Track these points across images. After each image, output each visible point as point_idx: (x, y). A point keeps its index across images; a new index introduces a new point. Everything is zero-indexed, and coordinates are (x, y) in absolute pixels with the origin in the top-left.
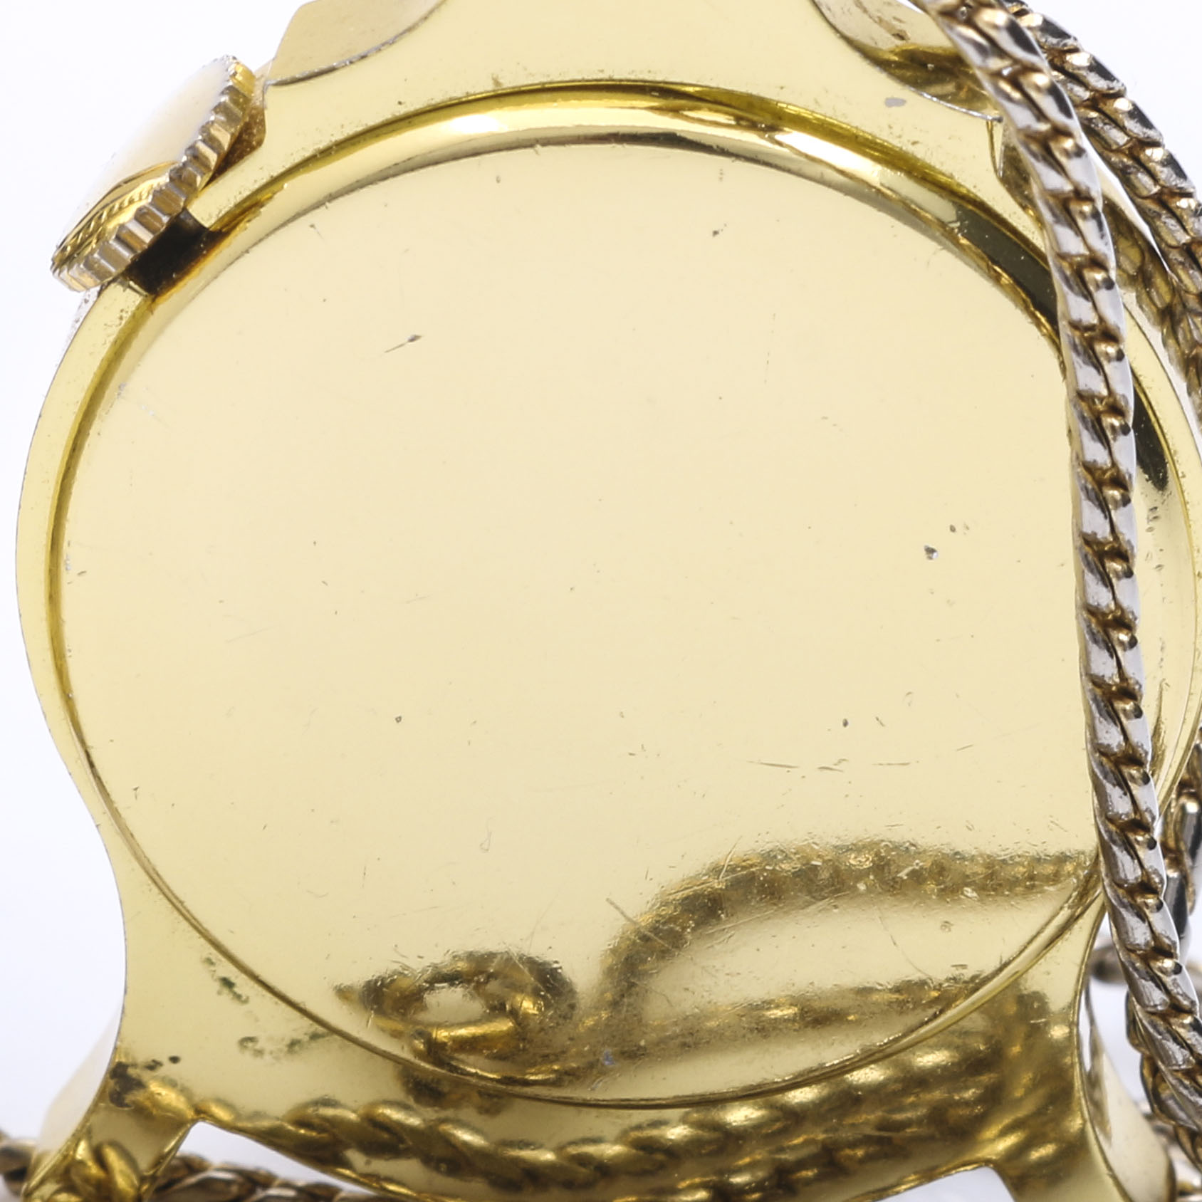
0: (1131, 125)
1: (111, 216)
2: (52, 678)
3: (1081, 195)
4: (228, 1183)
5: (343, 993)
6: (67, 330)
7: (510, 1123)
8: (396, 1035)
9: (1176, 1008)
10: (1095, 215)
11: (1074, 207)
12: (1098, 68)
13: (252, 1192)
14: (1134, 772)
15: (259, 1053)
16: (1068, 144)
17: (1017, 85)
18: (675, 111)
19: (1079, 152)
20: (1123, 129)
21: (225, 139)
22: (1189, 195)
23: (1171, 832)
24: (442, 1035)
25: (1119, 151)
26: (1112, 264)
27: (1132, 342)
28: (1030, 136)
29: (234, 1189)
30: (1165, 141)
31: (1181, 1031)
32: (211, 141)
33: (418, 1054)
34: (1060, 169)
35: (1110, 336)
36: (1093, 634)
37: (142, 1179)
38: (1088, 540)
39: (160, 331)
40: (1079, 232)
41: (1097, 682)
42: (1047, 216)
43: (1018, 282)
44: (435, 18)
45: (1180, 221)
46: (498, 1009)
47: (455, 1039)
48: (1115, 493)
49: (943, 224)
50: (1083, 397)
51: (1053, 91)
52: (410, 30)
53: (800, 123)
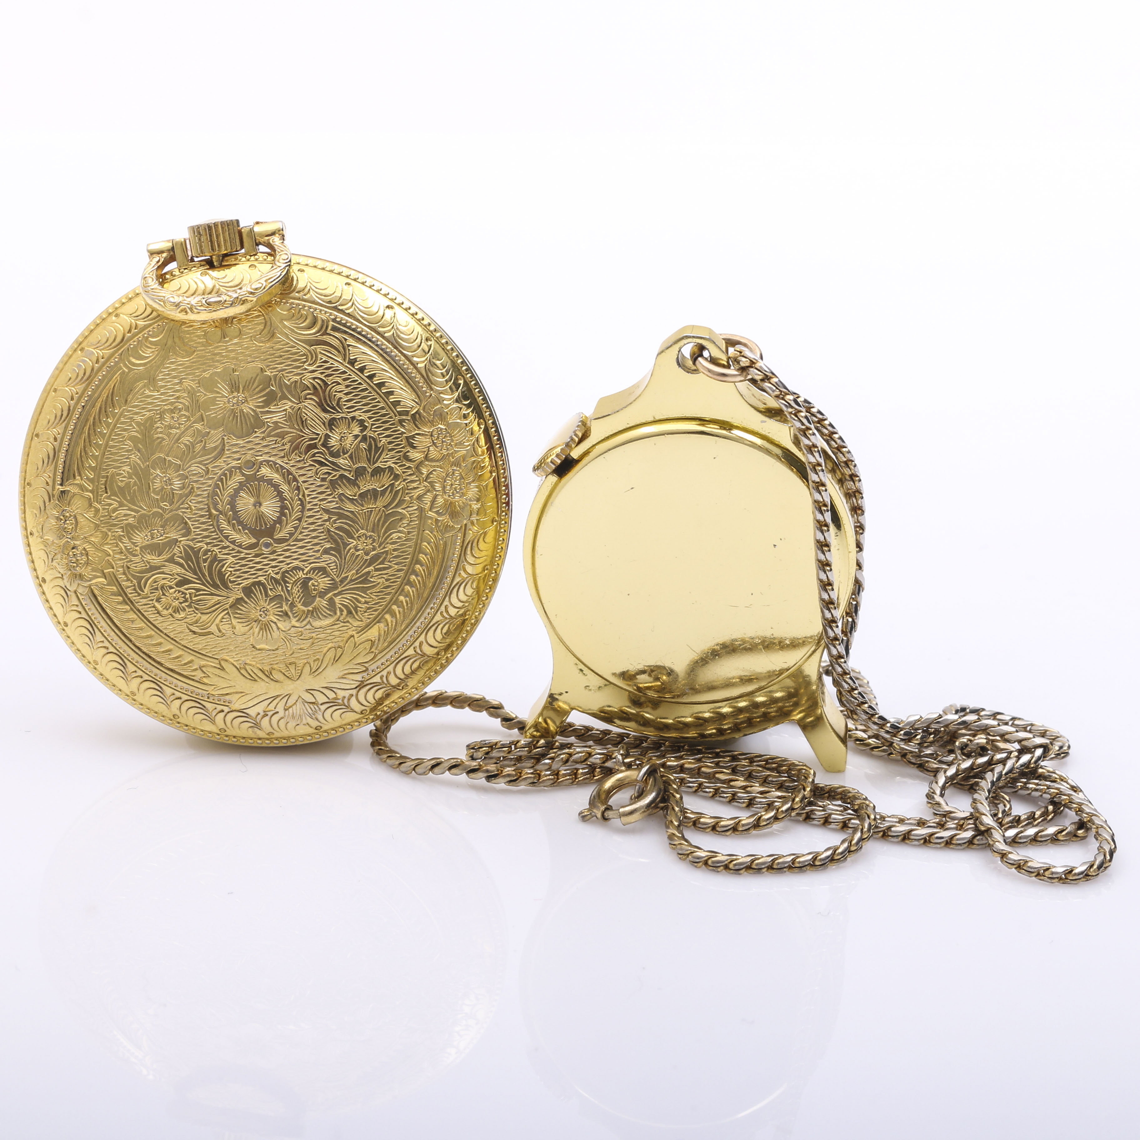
0: (829, 428)
1: (547, 458)
2: (533, 585)
3: (814, 446)
4: (581, 729)
5: (614, 674)
6: (537, 488)
7: (660, 712)
8: (629, 685)
9: (845, 673)
10: (818, 451)
11: (813, 449)
12: (819, 412)
13: (588, 732)
14: (832, 606)
15: (590, 690)
16: (811, 432)
17: (796, 416)
18: (703, 425)
19: (814, 434)
20: (827, 429)
21: (580, 435)
22: (846, 447)
23: (844, 627)
24: (641, 685)
25: (826, 435)
26: (823, 465)
27: (829, 486)
28: (800, 430)
29: (583, 731)
30: (839, 432)
31: (847, 680)
32: (576, 435)
33: (634, 689)
34: (809, 439)
35: (823, 485)
36: (820, 567)
37: (558, 727)
38: (818, 541)
39: (563, 487)
40: (814, 456)
41: (821, 581)
42: (805, 452)
43: (797, 470)
44: (637, 400)
45: (843, 455)
46: (657, 679)
47: (645, 687)
48: (826, 528)
49: (777, 455)
50: (816, 501)
51: (806, 417)
52: (631, 404)
53: (737, 428)
